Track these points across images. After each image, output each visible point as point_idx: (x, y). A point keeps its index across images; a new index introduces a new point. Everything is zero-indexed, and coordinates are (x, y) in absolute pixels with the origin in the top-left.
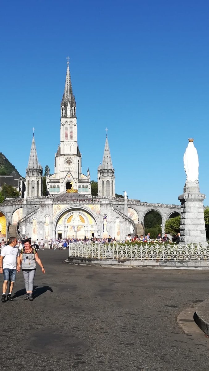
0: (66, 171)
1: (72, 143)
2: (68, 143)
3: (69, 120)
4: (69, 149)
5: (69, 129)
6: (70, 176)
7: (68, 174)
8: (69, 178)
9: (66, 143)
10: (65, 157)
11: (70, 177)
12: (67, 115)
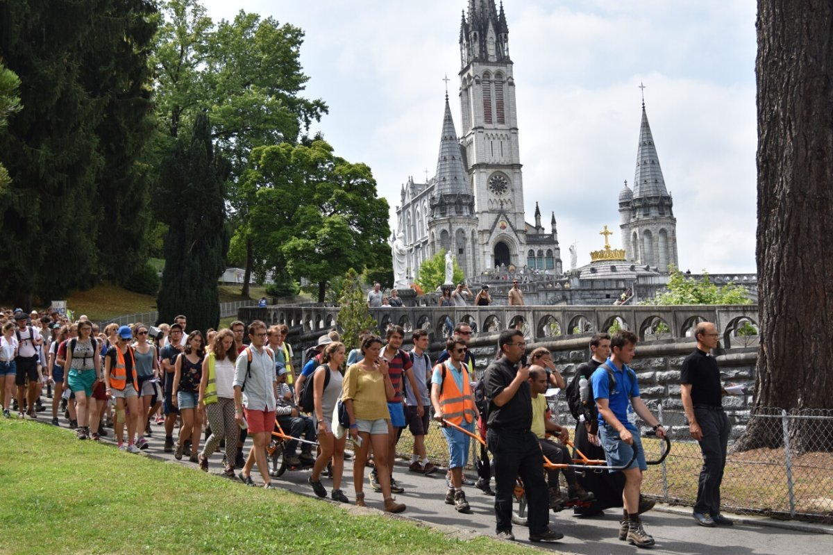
0: (492, 211)
1: (504, 133)
2: (494, 133)
3: (493, 69)
4: (497, 151)
5: (493, 94)
6: (505, 224)
7: (500, 219)
8: (504, 231)
9: (489, 133)
10: (490, 171)
11: (504, 227)
12: (487, 56)
